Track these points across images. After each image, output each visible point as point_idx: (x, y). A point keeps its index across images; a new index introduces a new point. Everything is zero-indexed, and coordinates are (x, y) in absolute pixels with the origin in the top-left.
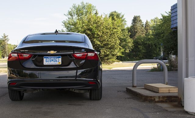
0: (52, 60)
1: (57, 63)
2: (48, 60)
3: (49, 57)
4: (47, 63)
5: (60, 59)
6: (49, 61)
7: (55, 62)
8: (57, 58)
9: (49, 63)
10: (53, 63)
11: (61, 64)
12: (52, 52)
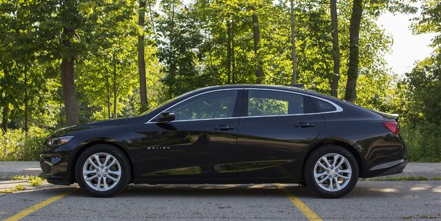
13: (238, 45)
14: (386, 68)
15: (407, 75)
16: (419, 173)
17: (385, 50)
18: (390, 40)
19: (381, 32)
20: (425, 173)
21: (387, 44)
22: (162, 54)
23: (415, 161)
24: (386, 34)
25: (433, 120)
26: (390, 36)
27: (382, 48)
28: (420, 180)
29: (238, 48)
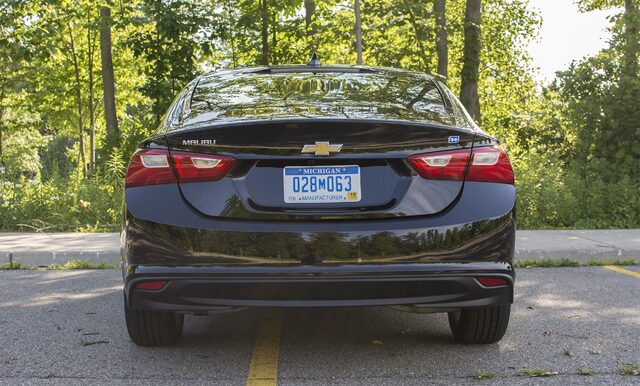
0: (322, 183)
1: (344, 197)
2: (302, 183)
3: (307, 170)
4: (301, 194)
5: (356, 178)
6: (308, 188)
7: (335, 193)
8: (342, 172)
9: (310, 194)
10: (323, 196)
11: (359, 198)
12: (323, 148)
13: (283, 30)
14: (531, 67)
15: (559, 74)
16: (563, 252)
17: (528, 36)
18: (537, 18)
19: (522, 6)
20: (574, 252)
21: (532, 27)
22: (137, 44)
23: (567, 226)
24: (529, 8)
25: (603, 152)
26: (536, 11)
27: (525, 32)
28: (563, 265)
29: (283, 34)
